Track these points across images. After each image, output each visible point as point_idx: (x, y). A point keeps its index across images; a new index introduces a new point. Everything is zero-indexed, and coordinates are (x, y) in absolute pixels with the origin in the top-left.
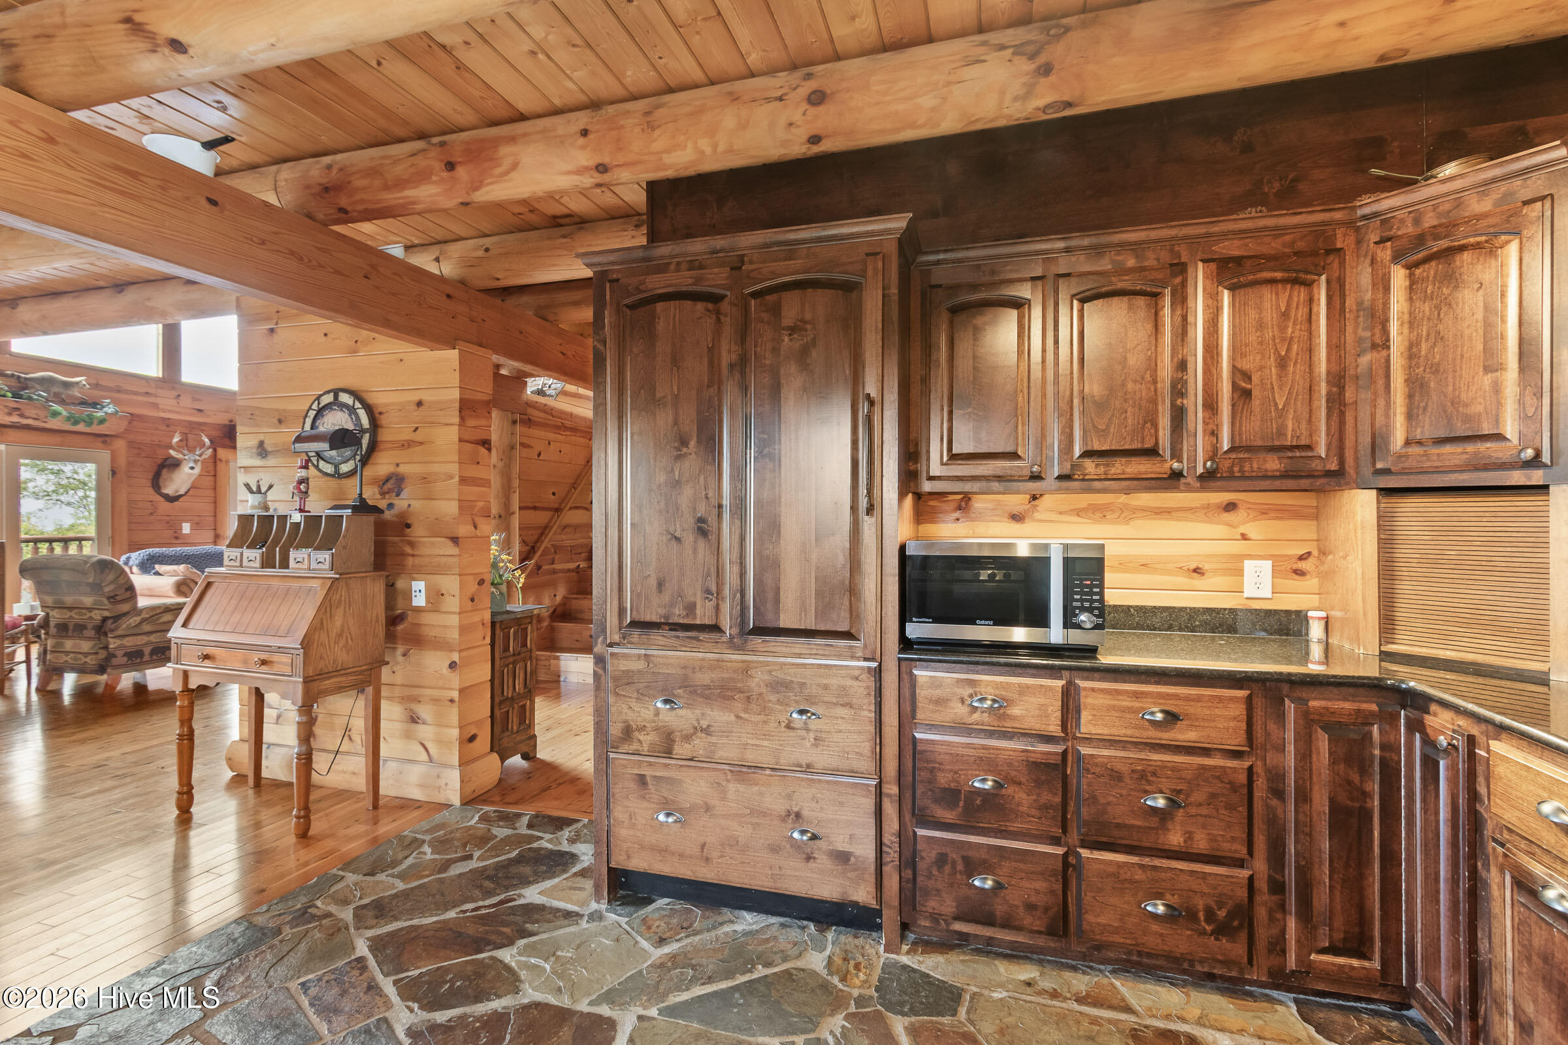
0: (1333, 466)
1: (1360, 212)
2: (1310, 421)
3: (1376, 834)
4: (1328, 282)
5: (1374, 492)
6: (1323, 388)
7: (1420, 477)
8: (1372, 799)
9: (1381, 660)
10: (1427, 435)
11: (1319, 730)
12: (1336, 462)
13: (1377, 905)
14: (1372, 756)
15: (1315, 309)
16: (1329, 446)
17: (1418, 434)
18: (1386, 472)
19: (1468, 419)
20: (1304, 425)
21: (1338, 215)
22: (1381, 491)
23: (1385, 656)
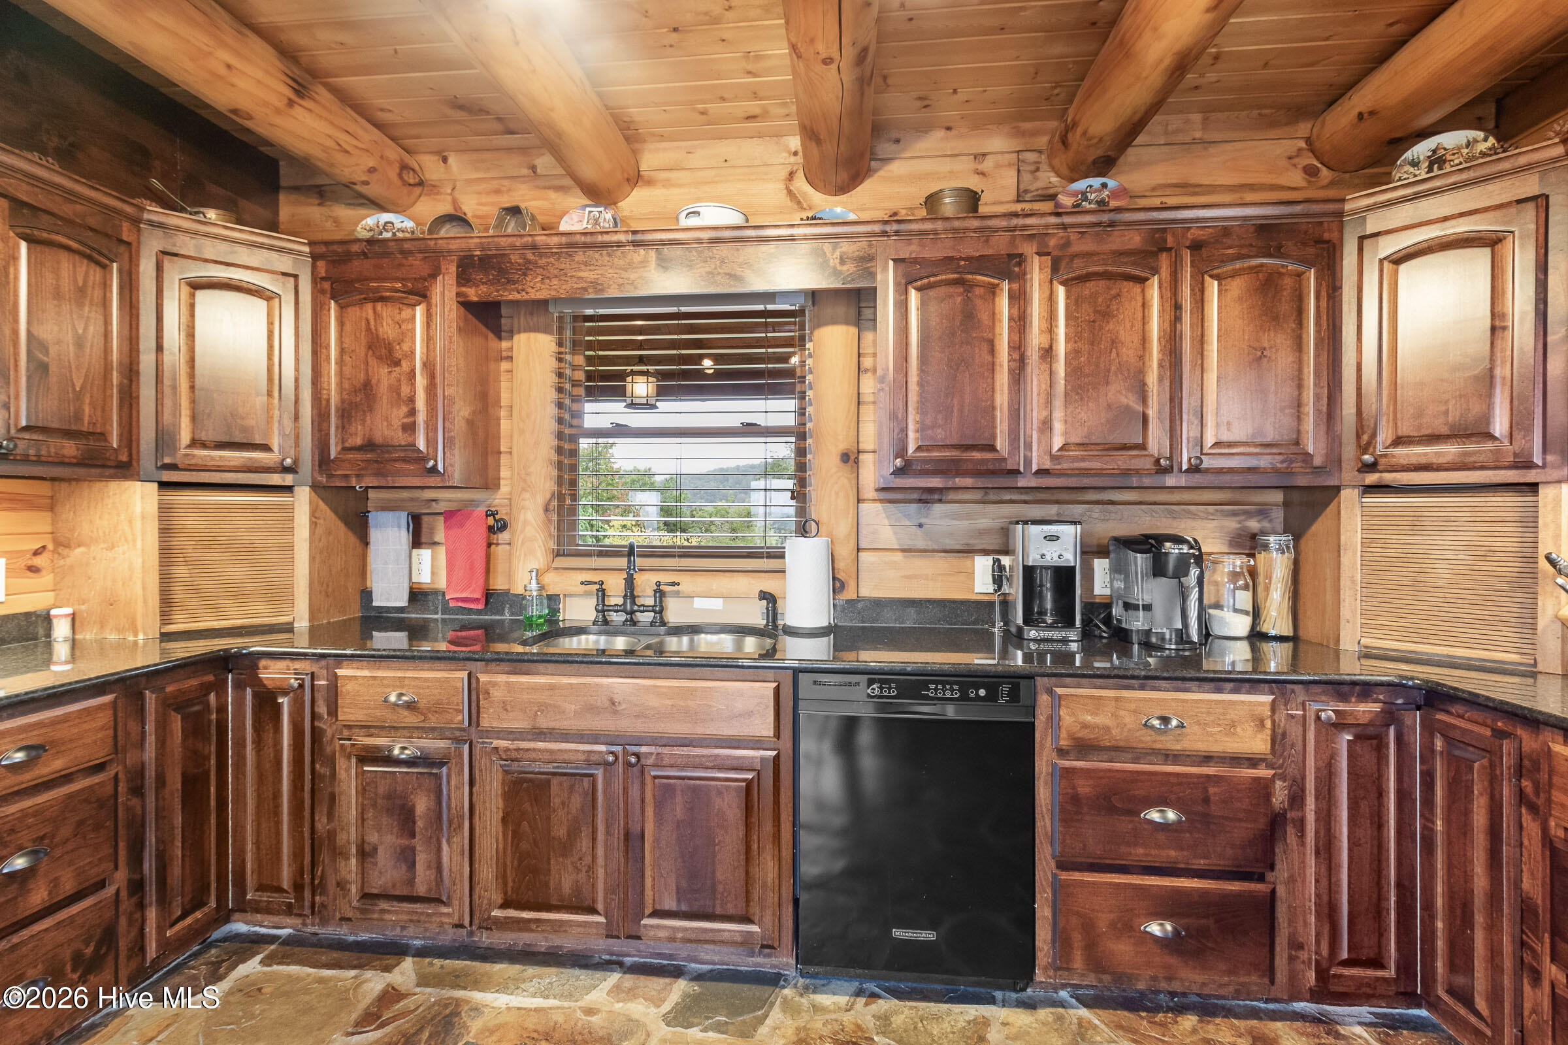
0: (124, 458)
1: (146, 216)
2: (103, 410)
3: (213, 789)
4: (120, 271)
5: (156, 485)
6: (115, 377)
7: (202, 474)
8: (209, 760)
9: (161, 641)
10: (211, 438)
11: (173, 713)
12: (126, 454)
13: (213, 851)
14: (210, 721)
15: (108, 294)
16: (120, 440)
17: (203, 436)
18: (173, 467)
19: (244, 429)
20: (99, 413)
21: (128, 209)
22: (163, 485)
23: (166, 637)
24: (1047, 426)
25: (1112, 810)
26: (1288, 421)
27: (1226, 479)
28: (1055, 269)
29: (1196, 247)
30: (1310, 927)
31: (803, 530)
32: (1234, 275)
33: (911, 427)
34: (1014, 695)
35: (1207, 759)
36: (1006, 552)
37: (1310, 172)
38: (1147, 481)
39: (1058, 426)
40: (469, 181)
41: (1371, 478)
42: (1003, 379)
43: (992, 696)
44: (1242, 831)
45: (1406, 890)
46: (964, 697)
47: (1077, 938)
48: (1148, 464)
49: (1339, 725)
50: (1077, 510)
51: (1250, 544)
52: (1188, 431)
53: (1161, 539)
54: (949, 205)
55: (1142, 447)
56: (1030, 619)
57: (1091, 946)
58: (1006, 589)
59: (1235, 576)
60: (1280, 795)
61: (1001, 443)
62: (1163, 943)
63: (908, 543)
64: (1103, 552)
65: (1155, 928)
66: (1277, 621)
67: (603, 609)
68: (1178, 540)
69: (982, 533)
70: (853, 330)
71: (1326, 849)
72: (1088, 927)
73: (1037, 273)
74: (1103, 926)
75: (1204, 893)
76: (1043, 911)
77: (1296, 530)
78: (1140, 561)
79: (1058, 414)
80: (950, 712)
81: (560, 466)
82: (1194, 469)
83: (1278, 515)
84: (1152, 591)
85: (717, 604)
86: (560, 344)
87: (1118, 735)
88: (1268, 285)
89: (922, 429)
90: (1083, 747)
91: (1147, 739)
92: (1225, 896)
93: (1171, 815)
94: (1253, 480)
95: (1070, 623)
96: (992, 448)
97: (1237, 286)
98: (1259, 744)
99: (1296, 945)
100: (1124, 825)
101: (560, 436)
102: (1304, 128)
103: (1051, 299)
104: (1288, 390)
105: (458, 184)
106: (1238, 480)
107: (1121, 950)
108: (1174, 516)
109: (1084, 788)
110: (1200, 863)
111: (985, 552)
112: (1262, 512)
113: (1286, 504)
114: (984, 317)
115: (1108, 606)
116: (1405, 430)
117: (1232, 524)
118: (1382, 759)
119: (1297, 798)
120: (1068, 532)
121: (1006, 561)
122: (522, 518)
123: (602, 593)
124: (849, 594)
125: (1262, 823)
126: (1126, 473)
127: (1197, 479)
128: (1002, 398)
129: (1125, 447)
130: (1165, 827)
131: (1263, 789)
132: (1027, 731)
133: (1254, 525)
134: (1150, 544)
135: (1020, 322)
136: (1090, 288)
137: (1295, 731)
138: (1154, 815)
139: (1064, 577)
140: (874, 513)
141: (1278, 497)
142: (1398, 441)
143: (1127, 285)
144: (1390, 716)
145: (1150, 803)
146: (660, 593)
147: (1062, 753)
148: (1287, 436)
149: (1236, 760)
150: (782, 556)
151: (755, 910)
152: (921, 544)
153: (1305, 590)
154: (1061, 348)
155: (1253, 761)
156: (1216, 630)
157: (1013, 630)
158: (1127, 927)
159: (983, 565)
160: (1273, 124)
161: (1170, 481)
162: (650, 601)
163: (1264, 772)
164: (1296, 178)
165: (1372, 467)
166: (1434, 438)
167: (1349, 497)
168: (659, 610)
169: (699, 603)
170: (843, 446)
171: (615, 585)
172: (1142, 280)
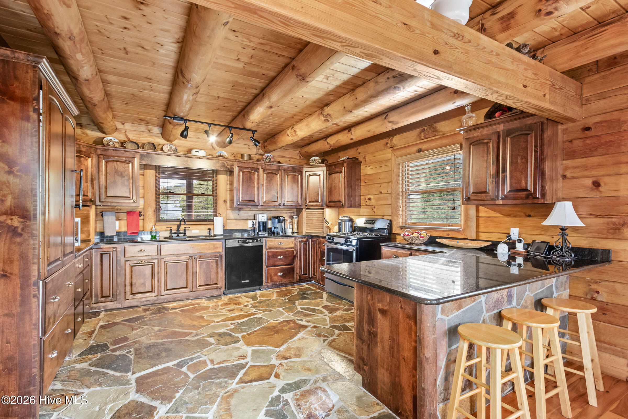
24: (263, 197)
25: (274, 257)
26: (297, 198)
27: (288, 207)
28: (264, 171)
29: (284, 170)
30: (298, 271)
31: (216, 216)
32: (290, 175)
33: (241, 197)
34: (260, 241)
35: (286, 248)
36: (254, 220)
37: (300, 157)
38: (277, 207)
39: (264, 198)
40: (131, 130)
41: (307, 207)
42: (256, 189)
43: (257, 241)
44: (290, 258)
45: (309, 263)
46: (253, 242)
47: (269, 277)
48: (278, 204)
49: (302, 242)
50: (266, 212)
51: (292, 217)
52: (283, 199)
53: (280, 217)
54: (246, 158)
55: (277, 202)
56: (259, 231)
57: (271, 278)
58: (254, 226)
59: (290, 223)
60: (295, 253)
61: (256, 200)
62: (281, 276)
63: (236, 218)
64: (271, 219)
65: (279, 274)
66: (295, 230)
67: (171, 234)
68: (282, 217)
69: (250, 216)
70: (226, 176)
71: (300, 260)
72: (271, 275)
73: (261, 171)
74: (273, 275)
75: (285, 268)
76: (264, 274)
77: (298, 215)
78: (277, 220)
79: (264, 196)
80: (250, 244)
81: (156, 201)
82: (284, 205)
83: (296, 213)
84: (278, 225)
85: (198, 231)
86: (156, 173)
87: (275, 246)
88: (294, 177)
89: (242, 197)
90: (270, 248)
91: (278, 246)
92: (288, 268)
93: (282, 257)
94: (292, 207)
95: (266, 231)
96: (254, 201)
97: (290, 177)
98: (292, 245)
99: (297, 274)
100: (275, 259)
101: (156, 194)
102: (299, 149)
103: (263, 176)
104: (297, 194)
105: (127, 131)
106: (290, 207)
107: (275, 278)
108: (281, 213)
109: (270, 254)
110: (285, 264)
111: (250, 220)
112: (293, 212)
113: (297, 211)
114: (253, 178)
115: (271, 229)
116: (310, 200)
117: (289, 214)
118: (306, 246)
119: (297, 253)
120: (265, 216)
121: (254, 221)
122: (148, 213)
123: (171, 230)
124: (225, 229)
125: (293, 257)
126: (274, 206)
127: (284, 207)
128: (256, 192)
129: (274, 202)
130: (281, 259)
131: (293, 252)
132: (262, 246)
133: (292, 214)
134: (278, 217)
135: (258, 179)
136: (269, 175)
137: (297, 243)
138: (279, 257)
139: (264, 224)
140: (229, 212)
141: (296, 210)
142: (310, 202)
143: (275, 175)
144: (307, 240)
145: (279, 256)
146: (185, 230)
147: (267, 249)
148: (297, 201)
149: (290, 248)
150: (213, 221)
151: (219, 282)
152: (238, 218)
153: (299, 225)
154: (265, 184)
155: (292, 248)
156: (287, 232)
157: (256, 233)
158: (276, 275)
159: (250, 222)
160: (295, 148)
161: (281, 207)
162: (182, 231)
163: (293, 249)
164: (298, 158)
165: (306, 206)
166: (313, 202)
167: (304, 210)
168: (185, 233)
169: (193, 231)
170: (224, 199)
171: (174, 228)
172: (277, 174)
